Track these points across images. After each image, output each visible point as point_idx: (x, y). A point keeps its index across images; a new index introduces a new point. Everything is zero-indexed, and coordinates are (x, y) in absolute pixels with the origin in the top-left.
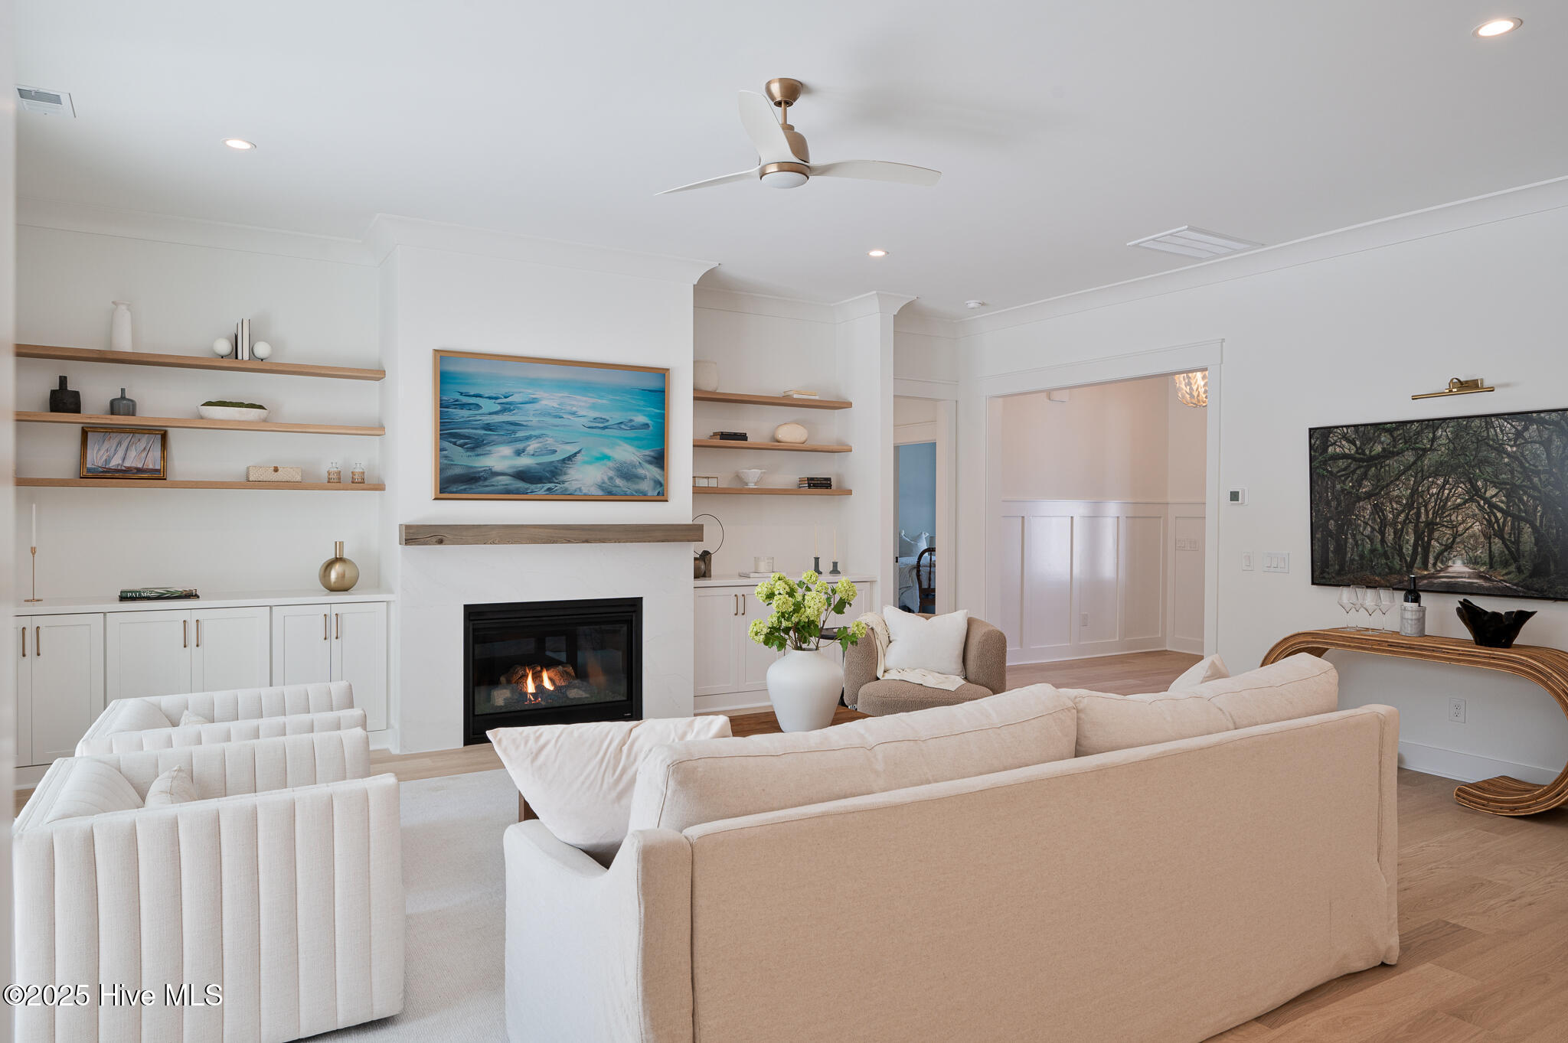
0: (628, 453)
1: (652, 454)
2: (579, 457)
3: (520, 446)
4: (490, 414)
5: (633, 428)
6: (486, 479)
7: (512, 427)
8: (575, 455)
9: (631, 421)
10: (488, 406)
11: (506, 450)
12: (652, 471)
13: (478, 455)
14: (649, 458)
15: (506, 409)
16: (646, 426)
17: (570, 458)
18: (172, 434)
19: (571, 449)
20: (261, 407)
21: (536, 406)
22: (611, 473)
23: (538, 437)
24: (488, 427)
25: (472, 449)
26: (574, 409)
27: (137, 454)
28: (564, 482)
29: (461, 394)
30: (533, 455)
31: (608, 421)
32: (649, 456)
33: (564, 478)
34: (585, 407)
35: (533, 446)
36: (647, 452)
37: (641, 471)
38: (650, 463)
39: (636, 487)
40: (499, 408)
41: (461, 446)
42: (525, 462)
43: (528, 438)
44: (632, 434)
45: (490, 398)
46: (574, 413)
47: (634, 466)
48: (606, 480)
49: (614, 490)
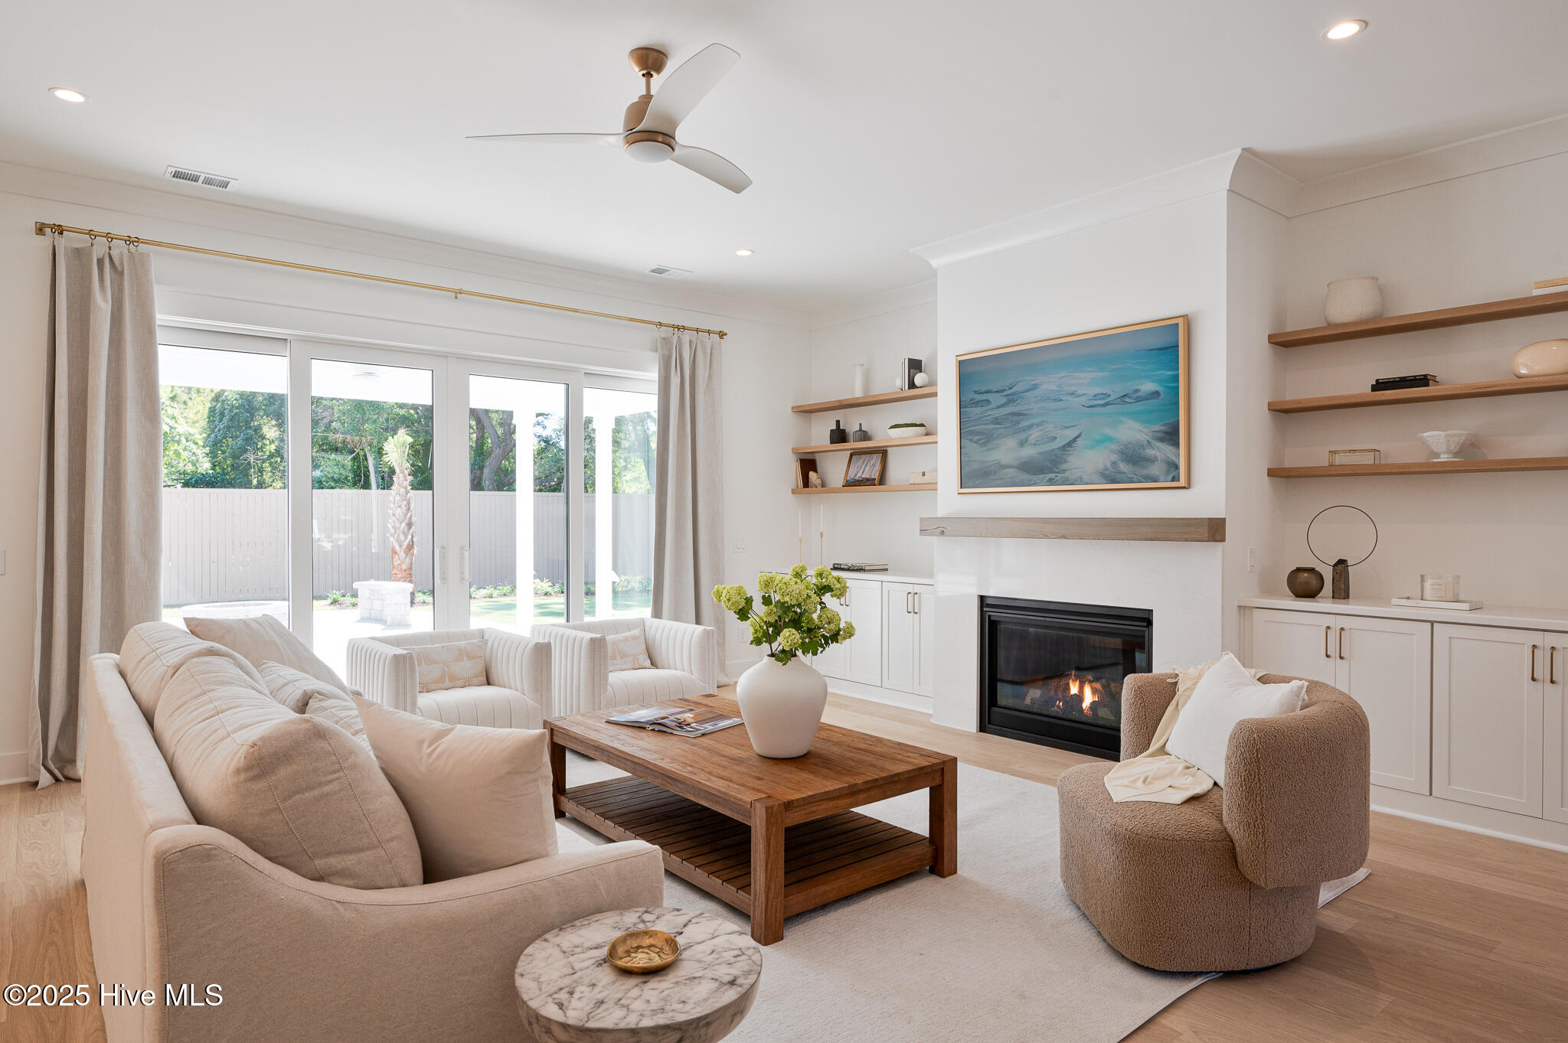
0: (1133, 431)
1: (1162, 428)
2: (1079, 442)
3: (1023, 436)
4: (998, 407)
5: (1140, 399)
6: (995, 473)
7: (1016, 418)
8: (1075, 440)
9: (1137, 391)
10: (997, 400)
11: (1011, 442)
12: (1163, 450)
13: (989, 450)
14: (1160, 435)
15: (1011, 400)
16: (1156, 394)
17: (1070, 444)
18: (889, 450)
19: (1071, 434)
20: (922, 425)
21: (1036, 392)
22: (1114, 457)
23: (1038, 425)
24: (996, 421)
25: (984, 444)
26: (1073, 388)
27: (868, 468)
28: (1064, 471)
29: (976, 392)
30: (1035, 444)
31: (1110, 396)
32: (1160, 431)
33: (1064, 466)
34: (1087, 383)
35: (1035, 434)
36: (1158, 427)
37: (1150, 452)
38: (1161, 440)
39: (1144, 472)
40: (1004, 400)
41: (976, 442)
42: (1028, 452)
43: (1030, 427)
44: (1140, 406)
45: (997, 392)
46: (1073, 394)
47: (1142, 447)
48: (1109, 464)
49: (1118, 476)
